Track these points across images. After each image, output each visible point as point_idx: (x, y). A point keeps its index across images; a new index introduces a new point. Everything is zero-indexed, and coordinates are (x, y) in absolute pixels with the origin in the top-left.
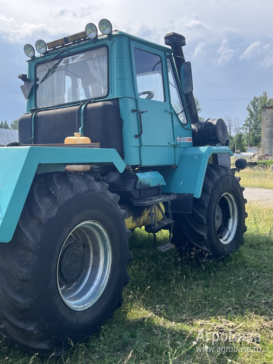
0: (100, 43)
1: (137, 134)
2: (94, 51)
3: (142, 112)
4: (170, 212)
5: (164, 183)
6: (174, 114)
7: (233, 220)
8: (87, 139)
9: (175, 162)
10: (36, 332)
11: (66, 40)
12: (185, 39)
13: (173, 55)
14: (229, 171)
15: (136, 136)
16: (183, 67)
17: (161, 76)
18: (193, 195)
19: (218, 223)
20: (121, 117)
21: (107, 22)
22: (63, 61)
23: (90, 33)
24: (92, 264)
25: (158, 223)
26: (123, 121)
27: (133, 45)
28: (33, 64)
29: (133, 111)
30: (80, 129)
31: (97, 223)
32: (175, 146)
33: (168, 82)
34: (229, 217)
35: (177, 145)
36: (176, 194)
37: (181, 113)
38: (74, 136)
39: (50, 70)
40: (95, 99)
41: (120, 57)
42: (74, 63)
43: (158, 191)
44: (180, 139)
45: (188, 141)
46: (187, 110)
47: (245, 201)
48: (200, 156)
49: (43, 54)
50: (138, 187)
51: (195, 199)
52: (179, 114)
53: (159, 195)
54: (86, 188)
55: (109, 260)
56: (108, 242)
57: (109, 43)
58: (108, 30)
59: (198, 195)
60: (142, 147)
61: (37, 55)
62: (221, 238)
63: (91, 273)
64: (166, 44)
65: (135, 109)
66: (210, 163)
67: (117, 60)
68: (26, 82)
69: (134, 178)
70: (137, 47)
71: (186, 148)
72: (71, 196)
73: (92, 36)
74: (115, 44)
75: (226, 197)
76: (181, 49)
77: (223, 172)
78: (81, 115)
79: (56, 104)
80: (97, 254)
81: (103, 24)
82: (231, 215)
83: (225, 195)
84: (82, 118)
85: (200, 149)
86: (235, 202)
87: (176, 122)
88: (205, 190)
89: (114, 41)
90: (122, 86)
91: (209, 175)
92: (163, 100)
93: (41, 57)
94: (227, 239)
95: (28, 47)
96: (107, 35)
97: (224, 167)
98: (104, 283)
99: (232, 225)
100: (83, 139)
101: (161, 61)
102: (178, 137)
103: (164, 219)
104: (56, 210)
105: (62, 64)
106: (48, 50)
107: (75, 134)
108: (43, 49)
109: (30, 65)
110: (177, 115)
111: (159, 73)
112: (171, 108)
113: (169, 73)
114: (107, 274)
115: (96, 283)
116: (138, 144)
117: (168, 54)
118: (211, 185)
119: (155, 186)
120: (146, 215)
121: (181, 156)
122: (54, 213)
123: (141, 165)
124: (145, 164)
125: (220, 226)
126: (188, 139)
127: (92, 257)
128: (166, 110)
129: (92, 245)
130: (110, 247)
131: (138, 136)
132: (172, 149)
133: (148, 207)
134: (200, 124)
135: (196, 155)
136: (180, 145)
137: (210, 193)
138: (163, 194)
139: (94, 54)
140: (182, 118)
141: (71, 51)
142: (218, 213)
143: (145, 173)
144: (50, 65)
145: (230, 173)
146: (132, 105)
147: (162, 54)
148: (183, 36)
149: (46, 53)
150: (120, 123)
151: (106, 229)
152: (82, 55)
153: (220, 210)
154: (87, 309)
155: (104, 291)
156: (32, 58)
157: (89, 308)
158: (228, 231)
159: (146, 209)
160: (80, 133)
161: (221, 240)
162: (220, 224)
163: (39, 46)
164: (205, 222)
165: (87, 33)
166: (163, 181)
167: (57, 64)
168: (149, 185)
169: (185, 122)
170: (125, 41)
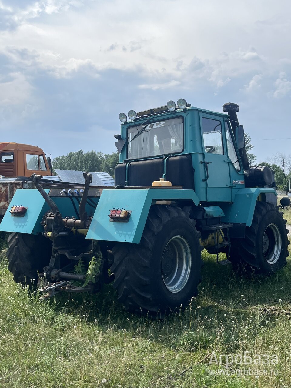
0: (177, 114)
1: (204, 179)
2: (173, 120)
3: (208, 163)
4: (228, 236)
5: (223, 215)
6: (230, 163)
7: (278, 246)
8: (169, 183)
9: (232, 199)
10: (151, 299)
11: (151, 111)
12: (238, 107)
13: (229, 119)
14: (274, 207)
15: (204, 181)
16: (237, 129)
17: (220, 135)
18: (246, 224)
19: (266, 248)
20: (193, 167)
21: (183, 101)
22: (149, 126)
23: (170, 108)
24: (178, 266)
25: (220, 243)
26: (194, 170)
27: (201, 115)
28: (126, 127)
29: (202, 163)
30: (164, 175)
31: (183, 237)
32: (231, 188)
33: (226, 139)
34: (274, 244)
35: (233, 187)
36: (232, 223)
37: (236, 162)
38: (160, 180)
39: (139, 132)
40: (173, 154)
41: (193, 125)
42: (157, 128)
43: (218, 220)
44: (235, 182)
45: (241, 183)
46: (240, 160)
47: (288, 231)
48: (251, 195)
49: (133, 120)
50: (205, 217)
51: (247, 227)
52: (234, 163)
53: (220, 224)
54: (177, 215)
55: (189, 263)
56: (189, 251)
57: (184, 115)
58: (184, 106)
59: (249, 224)
60: (208, 188)
61: (129, 120)
62: (268, 259)
63: (177, 272)
64: (225, 111)
65: (202, 161)
66: (259, 201)
67: (190, 127)
68: (119, 140)
69: (202, 210)
70: (203, 117)
71: (240, 189)
72: (169, 219)
73: (172, 109)
74: (189, 116)
75: (271, 227)
76: (236, 114)
77: (269, 208)
78: (164, 166)
79: (143, 157)
80: (181, 260)
81: (180, 102)
82: (276, 242)
83: (271, 225)
84: (165, 168)
85: (250, 190)
86: (279, 232)
87: (232, 169)
88: (255, 220)
89: (188, 114)
90: (194, 145)
91: (257, 209)
92: (222, 153)
93: (132, 122)
94: (273, 260)
95: (122, 116)
96: (183, 109)
97: (269, 204)
98: (187, 278)
99: (277, 251)
100: (166, 183)
101: (221, 124)
102: (233, 181)
103: (223, 241)
104: (162, 227)
105: (148, 128)
106: (137, 117)
107: (160, 179)
108: (134, 117)
109: (123, 128)
110: (233, 164)
111: (219, 132)
112: (228, 159)
113: (226, 133)
114: (189, 273)
115: (181, 278)
116: (205, 186)
117: (225, 119)
118: (259, 217)
119: (216, 217)
120: (210, 238)
121: (236, 195)
122: (161, 229)
123: (207, 201)
124: (210, 200)
125: (267, 250)
126: (241, 182)
127: (178, 261)
128: (224, 161)
129: (178, 253)
130: (190, 255)
131: (205, 180)
132: (229, 189)
133: (212, 232)
134: (251, 170)
135: (248, 194)
136: (235, 187)
137: (259, 223)
138: (222, 223)
139: (173, 122)
140: (237, 166)
141: (155, 119)
142: (265, 240)
143: (210, 207)
144: (139, 129)
145: (275, 208)
146: (200, 159)
147: (221, 119)
148: (237, 105)
149: (136, 119)
150: (192, 171)
151: (188, 243)
152: (163, 122)
153: (267, 237)
154: (177, 293)
155: (187, 283)
156: (124, 122)
157: (178, 292)
158: (274, 255)
159: (210, 234)
160: (163, 178)
161: (268, 261)
162: (267, 249)
163: (131, 115)
164: (255, 245)
165: (169, 108)
166: (223, 213)
167: (145, 128)
168: (212, 216)
169: (239, 169)
170: (196, 113)
